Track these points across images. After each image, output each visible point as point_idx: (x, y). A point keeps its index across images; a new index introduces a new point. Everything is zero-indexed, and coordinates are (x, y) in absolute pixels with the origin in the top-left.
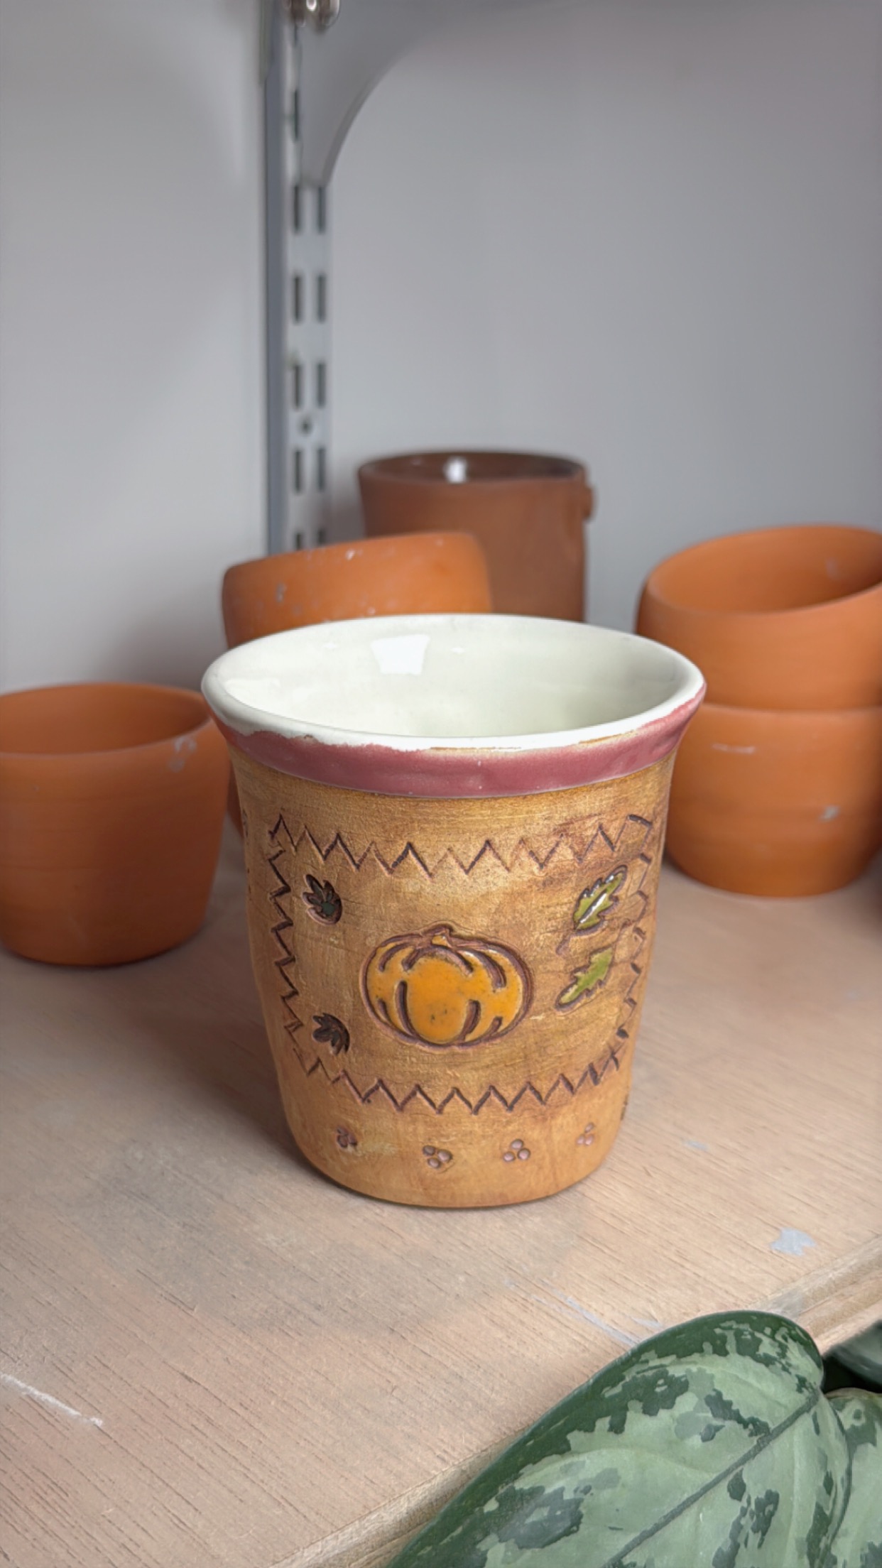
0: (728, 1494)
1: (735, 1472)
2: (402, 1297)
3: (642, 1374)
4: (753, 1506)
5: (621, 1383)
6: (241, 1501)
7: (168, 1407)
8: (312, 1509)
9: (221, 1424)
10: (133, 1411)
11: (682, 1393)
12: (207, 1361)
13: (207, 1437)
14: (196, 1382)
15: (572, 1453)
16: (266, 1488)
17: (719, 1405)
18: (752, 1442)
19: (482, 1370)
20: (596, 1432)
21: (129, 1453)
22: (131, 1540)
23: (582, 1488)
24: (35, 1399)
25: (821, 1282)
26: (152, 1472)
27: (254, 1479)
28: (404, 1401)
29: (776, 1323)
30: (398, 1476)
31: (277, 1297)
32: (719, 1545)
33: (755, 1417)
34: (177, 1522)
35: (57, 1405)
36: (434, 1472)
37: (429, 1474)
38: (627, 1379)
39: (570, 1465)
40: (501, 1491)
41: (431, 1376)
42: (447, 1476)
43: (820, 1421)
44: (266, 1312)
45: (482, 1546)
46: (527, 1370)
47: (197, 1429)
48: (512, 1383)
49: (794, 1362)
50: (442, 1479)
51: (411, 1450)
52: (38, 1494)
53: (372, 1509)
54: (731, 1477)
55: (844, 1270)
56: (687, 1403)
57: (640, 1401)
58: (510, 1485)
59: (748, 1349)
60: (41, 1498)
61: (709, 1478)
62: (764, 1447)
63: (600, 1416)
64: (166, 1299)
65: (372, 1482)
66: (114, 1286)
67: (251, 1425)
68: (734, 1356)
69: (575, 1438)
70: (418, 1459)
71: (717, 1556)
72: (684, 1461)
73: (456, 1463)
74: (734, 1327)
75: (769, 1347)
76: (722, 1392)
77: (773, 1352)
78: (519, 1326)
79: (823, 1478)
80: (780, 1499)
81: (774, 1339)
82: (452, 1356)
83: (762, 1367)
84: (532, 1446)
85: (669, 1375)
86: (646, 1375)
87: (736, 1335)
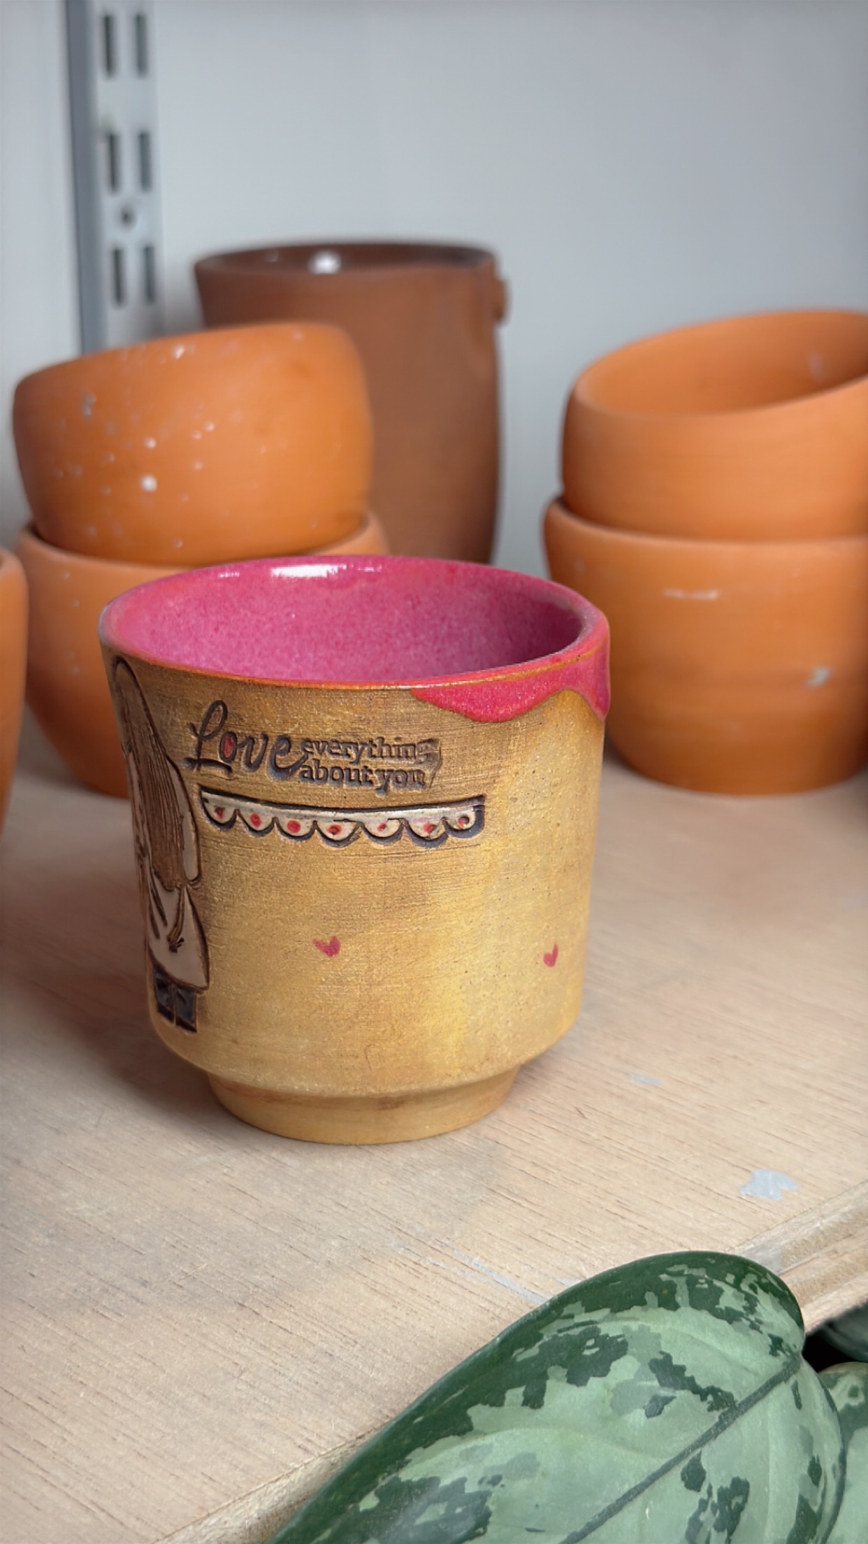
0: (683, 1484)
2: (257, 1266)
3: (565, 1333)
4: (715, 1498)
5: (539, 1344)
8: (132, 1514)
11: (618, 1357)
15: (474, 1434)
16: (70, 1492)
17: (668, 1371)
18: (714, 1418)
19: (358, 1346)
20: (506, 1407)
23: (490, 1477)
25: (806, 1232)
28: (256, 1385)
29: (740, 1268)
30: (247, 1471)
31: (89, 1274)
33: (716, 1386)
36: (293, 1465)
37: (286, 1466)
38: (546, 1339)
39: (473, 1449)
40: (382, 1482)
41: (292, 1356)
42: (310, 1470)
43: (801, 1392)
44: (75, 1291)
46: (418, 1343)
48: (398, 1359)
49: (765, 1318)
50: (304, 1474)
51: (264, 1440)
53: (211, 1511)
54: (685, 1463)
55: (835, 1218)
56: (625, 1369)
57: (564, 1366)
58: (394, 1475)
59: (705, 1301)
61: (657, 1464)
62: (729, 1425)
63: (512, 1386)
65: (211, 1479)
67: (52, 1422)
68: (686, 1311)
69: (478, 1414)
70: (273, 1451)
72: (622, 1443)
73: (323, 1453)
74: (686, 1273)
75: (733, 1300)
76: (672, 1354)
77: (738, 1305)
78: (409, 1294)
79: (807, 1463)
80: (752, 1489)
81: (739, 1289)
82: (321, 1332)
83: (725, 1323)
84: (421, 1423)
85: (602, 1333)
86: (571, 1332)
87: (688, 1283)
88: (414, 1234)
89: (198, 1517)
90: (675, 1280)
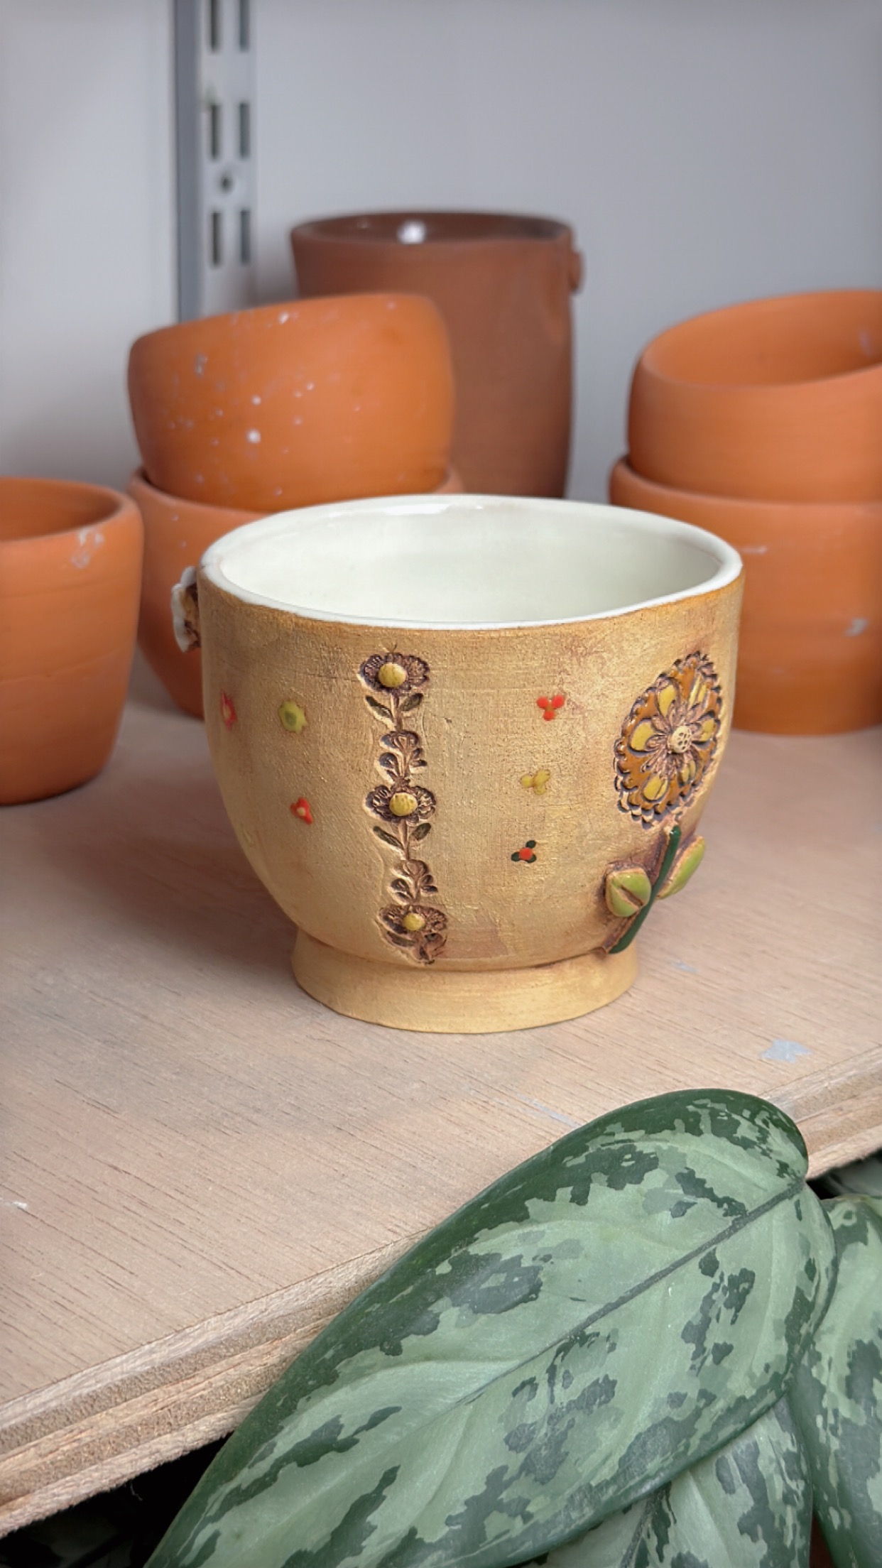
0: (700, 1270)
1: (707, 1251)
2: (351, 1100)
3: (607, 1147)
4: (726, 1283)
5: (586, 1153)
6: (180, 1266)
7: (96, 1192)
8: (255, 1271)
9: (155, 1206)
10: (59, 1196)
11: (651, 1170)
12: (138, 1155)
13: (141, 1216)
14: (127, 1172)
15: (531, 1222)
17: (691, 1182)
18: (728, 1222)
19: (436, 1160)
20: (557, 1202)
21: (57, 1230)
22: (63, 1298)
23: (542, 1256)
25: (815, 1090)
26: (83, 1244)
27: (193, 1249)
28: (353, 1185)
29: (755, 1105)
31: (212, 1103)
32: (688, 1319)
33: (731, 1197)
34: (112, 1283)
37: (378, 1243)
38: (591, 1150)
39: (529, 1233)
40: (454, 1254)
41: (382, 1166)
42: (398, 1247)
43: (802, 1208)
44: (200, 1114)
45: (434, 1308)
47: (129, 1210)
49: (775, 1148)
51: (361, 1224)
53: (319, 1272)
54: (703, 1255)
55: (842, 1079)
56: (655, 1179)
57: (605, 1174)
58: (464, 1249)
59: (725, 1130)
61: (679, 1254)
62: (740, 1228)
63: (562, 1186)
65: (318, 1249)
67: (187, 1206)
68: (708, 1137)
69: (533, 1205)
70: (368, 1232)
71: (686, 1329)
72: (651, 1236)
74: (709, 1106)
75: (749, 1131)
76: (695, 1170)
77: (753, 1136)
78: (479, 1124)
79: (804, 1263)
80: (756, 1278)
81: (754, 1123)
82: (406, 1149)
83: (740, 1149)
84: (487, 1209)
85: (638, 1150)
86: (612, 1147)
87: (711, 1115)
88: (483, 1081)
89: (309, 1275)
90: (699, 1111)
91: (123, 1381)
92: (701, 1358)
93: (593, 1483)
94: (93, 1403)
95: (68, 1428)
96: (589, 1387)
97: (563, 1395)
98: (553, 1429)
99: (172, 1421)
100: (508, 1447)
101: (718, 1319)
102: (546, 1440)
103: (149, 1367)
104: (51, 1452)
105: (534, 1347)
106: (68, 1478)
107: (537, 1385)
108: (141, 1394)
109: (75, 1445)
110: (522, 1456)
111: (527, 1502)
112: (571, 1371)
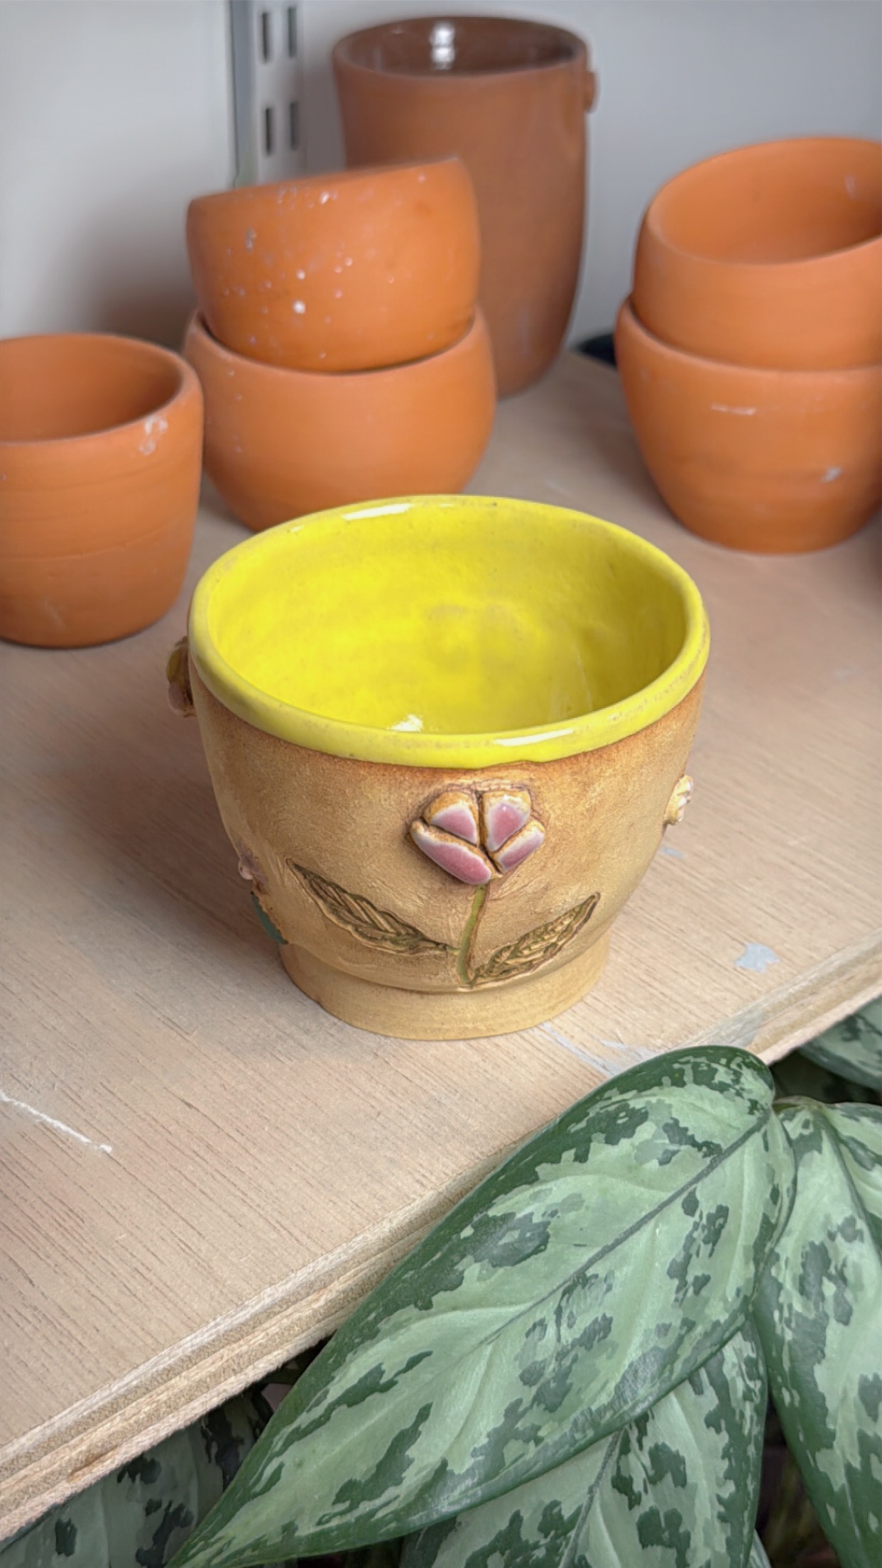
0: (682, 1210)
1: (689, 1191)
3: (604, 1110)
4: (704, 1221)
5: (587, 1118)
6: (240, 1225)
7: (170, 1133)
8: (304, 1232)
9: (219, 1150)
10: (139, 1138)
11: (642, 1123)
12: (205, 1087)
13: (207, 1163)
14: (195, 1108)
15: (540, 1183)
16: (262, 1212)
17: (675, 1131)
18: (706, 1163)
20: (562, 1163)
21: (137, 1179)
22: (143, 1264)
23: (549, 1212)
24: (48, 1126)
25: (782, 997)
26: (159, 1198)
27: (252, 1204)
28: (387, 1126)
29: (731, 1054)
30: (382, 1200)
32: (673, 1256)
33: (709, 1140)
34: (183, 1246)
35: (68, 1133)
36: (413, 1196)
37: (409, 1197)
38: (591, 1115)
39: (539, 1192)
40: (476, 1219)
42: (425, 1198)
43: (769, 1138)
45: (459, 1267)
46: (501, 1094)
47: (198, 1155)
49: (746, 1086)
51: (393, 1175)
52: (56, 1220)
53: (358, 1232)
54: (685, 1195)
55: (803, 984)
56: (646, 1131)
57: (602, 1132)
58: (484, 1213)
59: (704, 1078)
60: (60, 1225)
61: (665, 1196)
62: (717, 1166)
63: (566, 1150)
64: (164, 1022)
65: (357, 1205)
66: (114, 1010)
67: (247, 1151)
68: (691, 1087)
69: (543, 1169)
70: (399, 1184)
71: (671, 1265)
72: (642, 1183)
73: (436, 1188)
74: (692, 1061)
75: (725, 1075)
76: (679, 1119)
77: (728, 1079)
79: (770, 1188)
80: (730, 1211)
81: (729, 1068)
82: (432, 1081)
83: (717, 1094)
84: (503, 1181)
85: (631, 1107)
86: (609, 1109)
87: (693, 1068)
91: (193, 1352)
92: (684, 1290)
93: (594, 1408)
94: (170, 1372)
95: (148, 1396)
96: (590, 1326)
97: (568, 1336)
98: (560, 1365)
99: (236, 1368)
100: (521, 1383)
101: (698, 1254)
102: (553, 1374)
103: (214, 1336)
104: (134, 1415)
105: (543, 1290)
106: (150, 1428)
107: (546, 1326)
108: (209, 1356)
109: (154, 1405)
110: (534, 1389)
111: (539, 1428)
112: (575, 1312)
